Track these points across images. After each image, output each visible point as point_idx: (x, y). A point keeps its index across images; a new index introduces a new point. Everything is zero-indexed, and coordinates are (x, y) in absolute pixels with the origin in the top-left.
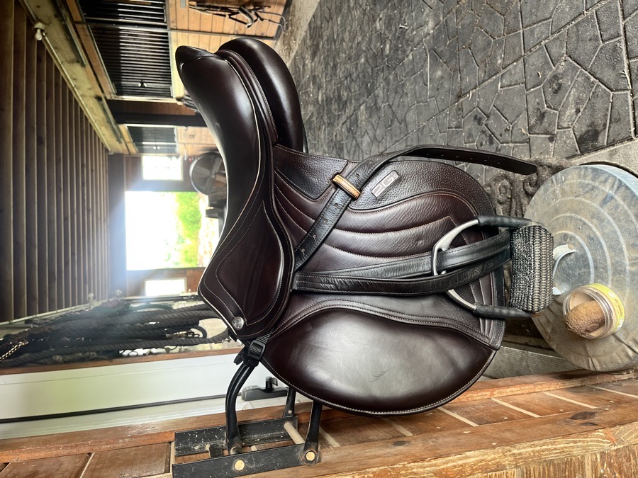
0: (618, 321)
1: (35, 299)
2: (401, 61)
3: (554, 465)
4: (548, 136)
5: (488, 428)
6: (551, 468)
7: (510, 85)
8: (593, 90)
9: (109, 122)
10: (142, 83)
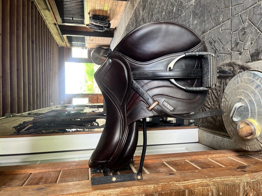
0: (258, 133)
1: (31, 105)
2: (180, 15)
3: (229, 186)
4: (239, 52)
5: (205, 170)
6: (227, 186)
7: (225, 30)
8: (258, 36)
9: (59, 34)
10: (73, 18)
